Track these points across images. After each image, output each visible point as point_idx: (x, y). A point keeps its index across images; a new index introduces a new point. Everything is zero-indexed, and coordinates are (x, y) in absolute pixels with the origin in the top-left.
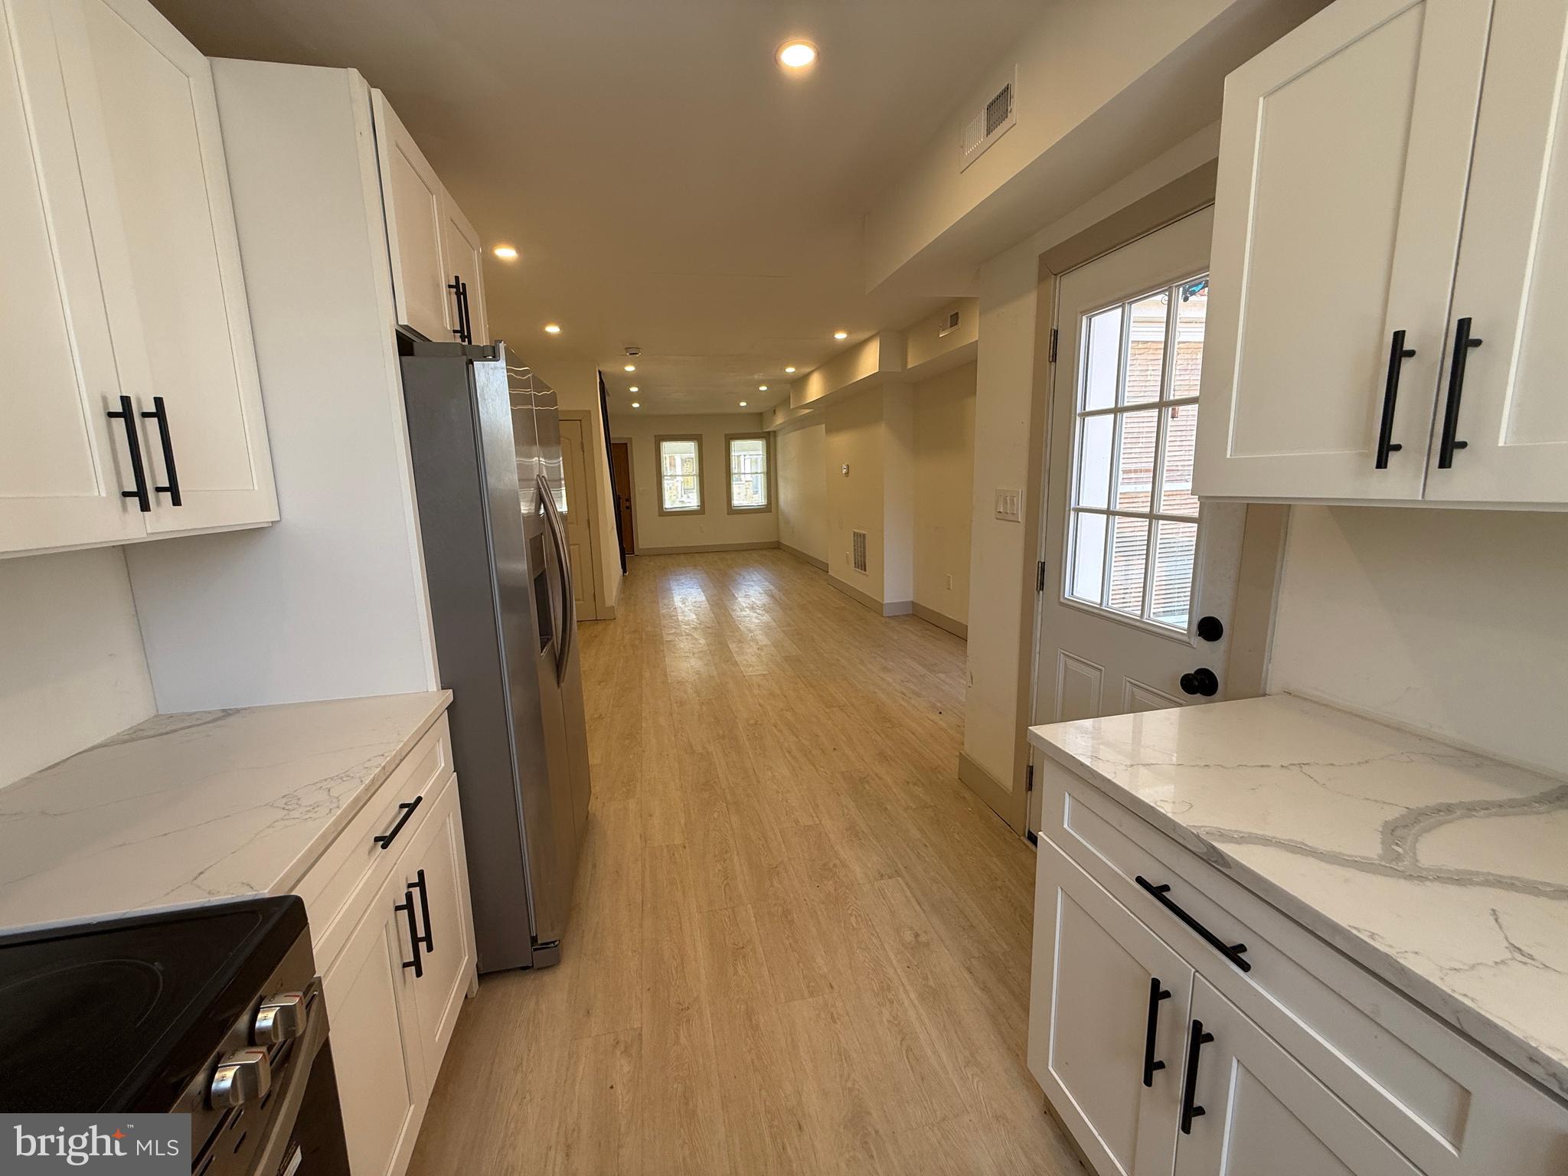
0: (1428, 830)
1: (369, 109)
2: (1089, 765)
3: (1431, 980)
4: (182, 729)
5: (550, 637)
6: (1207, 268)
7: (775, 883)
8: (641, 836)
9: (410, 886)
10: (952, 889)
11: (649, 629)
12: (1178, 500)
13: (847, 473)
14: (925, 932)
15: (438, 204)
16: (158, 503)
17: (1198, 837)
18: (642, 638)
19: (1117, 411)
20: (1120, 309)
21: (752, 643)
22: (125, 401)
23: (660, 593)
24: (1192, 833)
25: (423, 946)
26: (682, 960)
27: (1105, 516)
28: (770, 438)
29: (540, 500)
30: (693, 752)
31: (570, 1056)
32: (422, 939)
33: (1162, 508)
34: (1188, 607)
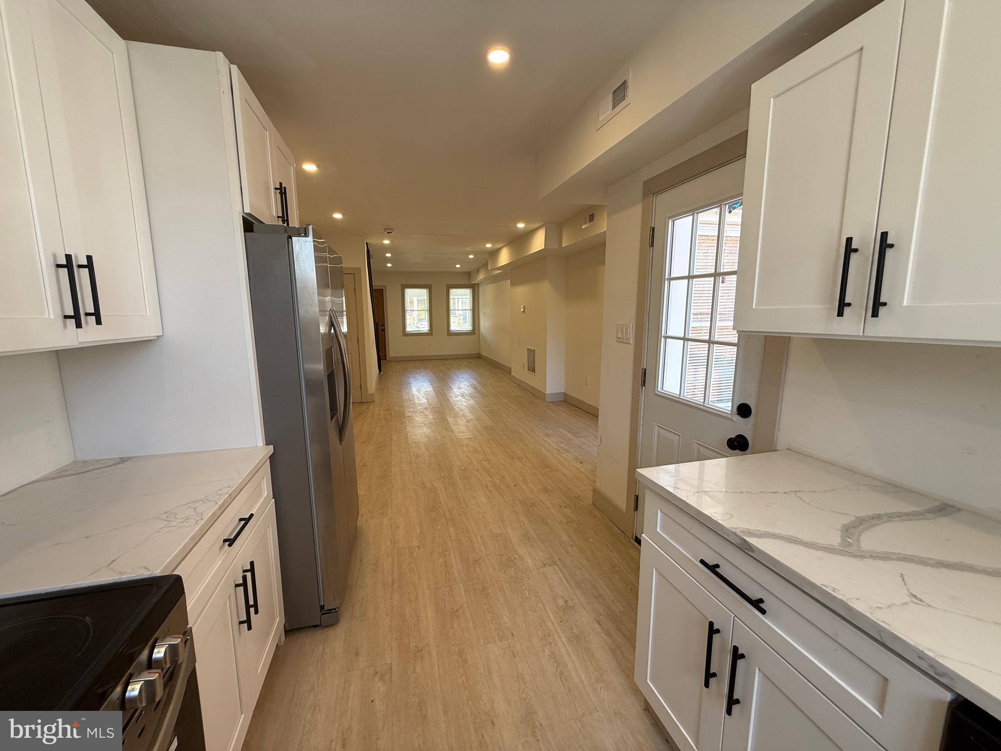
0: (867, 529)
1: (229, 79)
2: (672, 492)
3: (866, 614)
4: (94, 469)
5: (335, 412)
6: (742, 194)
7: (477, 570)
8: (391, 540)
9: (245, 571)
10: (588, 572)
11: (396, 408)
12: (726, 332)
13: (524, 311)
14: (571, 599)
15: (270, 136)
16: (87, 323)
17: (735, 534)
18: (391, 415)
19: (690, 277)
20: (692, 217)
21: (463, 418)
22: (68, 257)
23: (403, 385)
24: (733, 532)
25: (252, 610)
26: (418, 620)
27: (682, 341)
28: (475, 288)
29: (332, 324)
30: (425, 487)
31: (345, 682)
32: (251, 606)
33: (716, 337)
34: (731, 398)
